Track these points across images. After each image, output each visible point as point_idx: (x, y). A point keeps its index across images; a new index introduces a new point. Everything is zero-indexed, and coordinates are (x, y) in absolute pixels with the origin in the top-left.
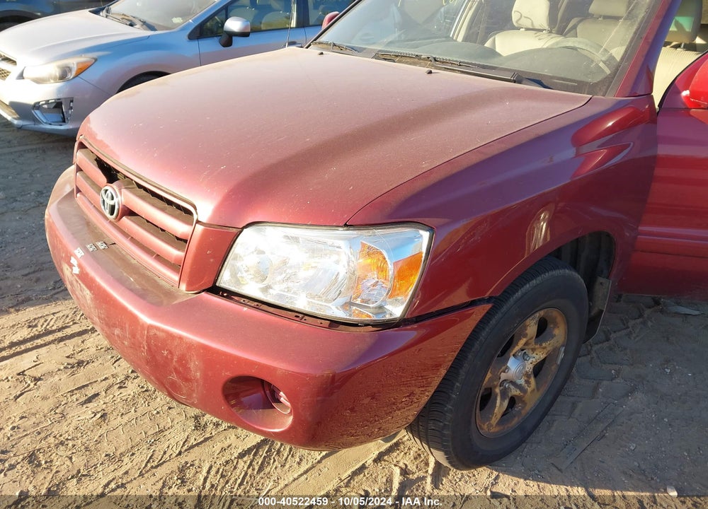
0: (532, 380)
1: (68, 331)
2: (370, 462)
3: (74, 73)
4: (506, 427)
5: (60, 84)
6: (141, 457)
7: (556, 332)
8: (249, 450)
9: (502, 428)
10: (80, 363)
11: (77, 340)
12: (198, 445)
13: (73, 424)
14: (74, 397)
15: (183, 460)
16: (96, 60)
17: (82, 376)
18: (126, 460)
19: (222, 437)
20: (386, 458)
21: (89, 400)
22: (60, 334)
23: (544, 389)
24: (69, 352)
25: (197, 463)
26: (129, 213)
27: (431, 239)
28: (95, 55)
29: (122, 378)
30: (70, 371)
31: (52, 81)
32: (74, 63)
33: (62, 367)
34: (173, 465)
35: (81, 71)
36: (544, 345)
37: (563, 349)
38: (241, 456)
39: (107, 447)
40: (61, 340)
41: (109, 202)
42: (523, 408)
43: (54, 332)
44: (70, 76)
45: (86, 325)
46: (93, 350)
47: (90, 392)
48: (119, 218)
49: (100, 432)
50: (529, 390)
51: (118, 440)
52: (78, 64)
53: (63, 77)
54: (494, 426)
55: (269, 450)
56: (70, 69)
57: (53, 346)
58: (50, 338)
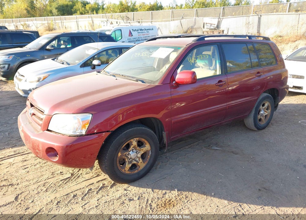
0: (141, 159)
1: (24, 153)
2: (95, 182)
3: (42, 80)
4: (132, 172)
5: (38, 83)
6: (35, 181)
7: (146, 145)
8: (64, 179)
9: (131, 172)
10: (25, 161)
11: (26, 155)
12: (51, 178)
13: (20, 174)
14: (22, 168)
15: (45, 181)
16: (49, 75)
17: (25, 163)
18: (31, 181)
19: (58, 177)
20: (100, 182)
21: (25, 169)
22: (22, 154)
23: (146, 163)
24: (23, 158)
25: (49, 182)
26: (34, 114)
27: (92, 116)
28: (49, 74)
29: (36, 164)
30: (22, 162)
31: (35, 82)
32: (42, 76)
33: (20, 161)
34: (43, 182)
35: (44, 79)
36: (142, 149)
37: (150, 151)
38: (61, 180)
39: (27, 178)
40: (22, 155)
41: (30, 112)
42: (139, 168)
43: (21, 153)
44: (41, 81)
45: (29, 151)
46: (30, 158)
47: (26, 167)
48: (32, 116)
49: (26, 175)
50: (140, 162)
51: (31, 177)
52: (43, 77)
53: (38, 81)
54: (127, 171)
55: (70, 179)
56: (41, 78)
57: (19, 156)
58: (19, 154)
